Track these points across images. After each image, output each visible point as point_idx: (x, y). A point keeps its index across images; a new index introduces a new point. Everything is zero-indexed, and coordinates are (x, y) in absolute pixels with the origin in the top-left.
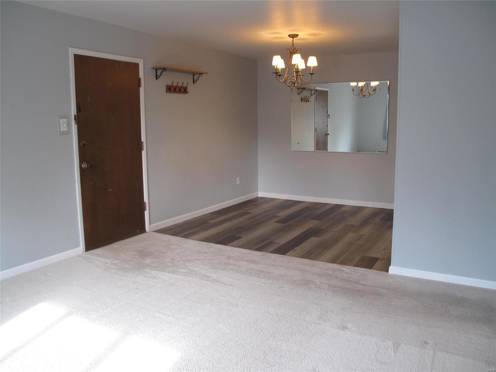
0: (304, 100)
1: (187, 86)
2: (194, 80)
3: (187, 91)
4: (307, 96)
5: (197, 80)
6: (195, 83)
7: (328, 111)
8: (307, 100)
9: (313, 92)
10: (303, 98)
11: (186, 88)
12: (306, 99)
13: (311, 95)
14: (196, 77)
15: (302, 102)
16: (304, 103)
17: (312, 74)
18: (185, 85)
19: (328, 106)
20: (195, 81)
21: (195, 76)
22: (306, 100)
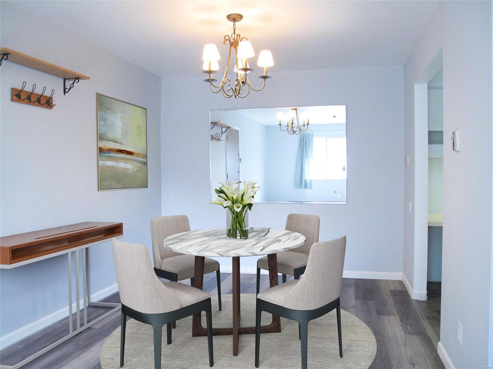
0: (215, 138)
1: (52, 95)
2: (65, 89)
3: (52, 103)
4: (218, 133)
5: (70, 89)
6: (66, 93)
7: (239, 154)
8: (218, 139)
9: (224, 130)
10: (213, 136)
11: (51, 98)
12: (217, 137)
13: (222, 132)
14: (69, 83)
15: (212, 140)
16: (215, 142)
17: (265, 77)
18: (48, 94)
19: (239, 148)
20: (67, 90)
21: (67, 81)
22: (216, 139)
